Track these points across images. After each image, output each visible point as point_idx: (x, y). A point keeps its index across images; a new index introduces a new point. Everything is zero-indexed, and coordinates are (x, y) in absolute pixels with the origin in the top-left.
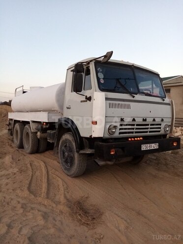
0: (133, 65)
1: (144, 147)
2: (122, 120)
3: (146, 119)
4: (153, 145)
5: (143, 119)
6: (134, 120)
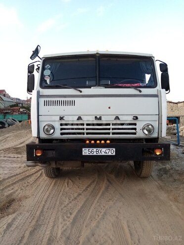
0: (97, 54)
1: (86, 152)
2: (61, 118)
3: (101, 117)
4: (104, 150)
5: (96, 117)
6: (79, 118)
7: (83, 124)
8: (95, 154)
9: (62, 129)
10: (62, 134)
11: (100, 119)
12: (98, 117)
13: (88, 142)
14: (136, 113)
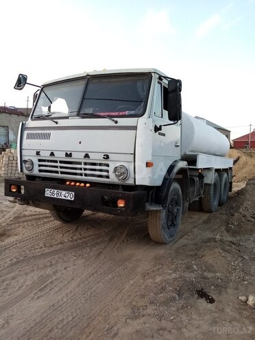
0: (88, 75)
1: (49, 193)
2: (38, 153)
4: (64, 192)
5: (67, 154)
6: (52, 154)
7: (56, 162)
8: (55, 196)
9: (40, 166)
10: (40, 171)
11: (70, 155)
12: (69, 153)
13: (68, 183)
14: (107, 150)
